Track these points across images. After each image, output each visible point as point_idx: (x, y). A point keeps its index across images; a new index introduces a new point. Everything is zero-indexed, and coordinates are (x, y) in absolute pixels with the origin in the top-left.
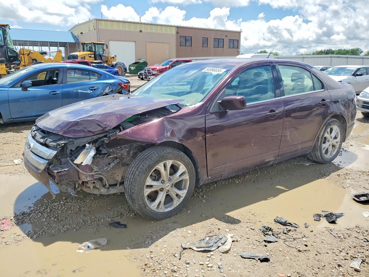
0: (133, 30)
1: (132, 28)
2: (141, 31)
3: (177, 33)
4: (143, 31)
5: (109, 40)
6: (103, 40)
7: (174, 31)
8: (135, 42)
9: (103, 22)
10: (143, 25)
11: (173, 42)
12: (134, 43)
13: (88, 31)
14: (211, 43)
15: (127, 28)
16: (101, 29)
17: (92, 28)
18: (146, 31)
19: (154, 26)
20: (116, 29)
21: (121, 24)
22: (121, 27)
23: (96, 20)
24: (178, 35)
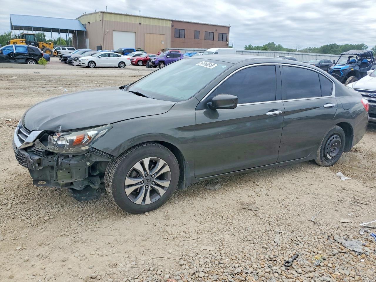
0: (133, 22)
1: (133, 20)
2: (140, 24)
3: (172, 26)
4: (142, 23)
5: (113, 31)
6: (108, 30)
7: (169, 24)
8: (135, 32)
9: (108, 15)
10: (142, 19)
11: (169, 33)
12: (134, 34)
13: (95, 21)
14: (202, 35)
15: (128, 20)
16: (106, 21)
17: (98, 20)
18: (144, 23)
19: (152, 19)
20: (119, 21)
21: (123, 16)
22: (123, 19)
23: (102, 13)
24: (173, 27)
